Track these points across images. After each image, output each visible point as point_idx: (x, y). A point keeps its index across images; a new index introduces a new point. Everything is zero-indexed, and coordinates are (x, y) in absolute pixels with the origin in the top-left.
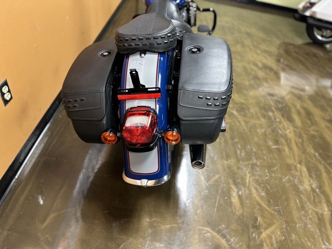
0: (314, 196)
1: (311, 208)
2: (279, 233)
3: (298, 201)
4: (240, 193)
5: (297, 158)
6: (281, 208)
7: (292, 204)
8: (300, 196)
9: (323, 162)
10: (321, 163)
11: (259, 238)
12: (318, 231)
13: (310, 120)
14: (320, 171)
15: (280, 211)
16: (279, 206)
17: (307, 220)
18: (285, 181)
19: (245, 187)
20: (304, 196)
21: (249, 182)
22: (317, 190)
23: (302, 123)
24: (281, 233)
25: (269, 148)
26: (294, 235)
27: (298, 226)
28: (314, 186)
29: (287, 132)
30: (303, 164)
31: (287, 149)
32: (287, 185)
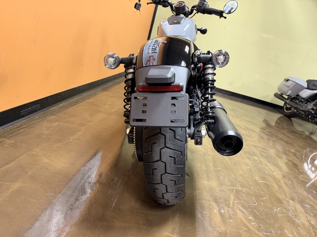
3: (295, 233)
4: (223, 211)
5: (288, 195)
8: (297, 227)
13: (298, 170)
18: (276, 211)
19: (229, 207)
21: (234, 204)
23: (290, 170)
25: (255, 181)
28: (313, 222)
29: (275, 174)
30: (295, 200)
32: (279, 215)
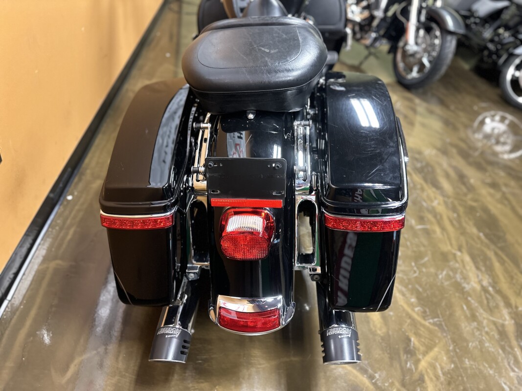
0: (487, 299)
1: (485, 316)
2: (445, 358)
3: (465, 307)
5: (454, 242)
6: (441, 319)
7: (458, 313)
8: (466, 299)
9: (492, 247)
10: (489, 248)
11: (416, 369)
12: (501, 351)
13: (464, 184)
14: (490, 259)
15: (441, 325)
16: (439, 317)
17: (482, 336)
18: (442, 278)
20: (473, 299)
22: (490, 289)
23: (454, 188)
24: (448, 358)
25: (412, 228)
26: (467, 360)
27: (471, 345)
28: (485, 283)
29: (435, 203)
30: (464, 250)
31: (438, 230)
32: (446, 283)
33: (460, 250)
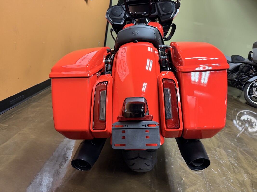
0: (233, 168)
1: (231, 175)
3: (219, 170)
5: (215, 144)
6: (204, 173)
8: (221, 166)
11: (183, 191)
14: (237, 153)
17: (229, 183)
21: (175, 154)
22: (236, 165)
24: (205, 190)
27: (221, 186)
28: (233, 162)
33: (219, 147)
